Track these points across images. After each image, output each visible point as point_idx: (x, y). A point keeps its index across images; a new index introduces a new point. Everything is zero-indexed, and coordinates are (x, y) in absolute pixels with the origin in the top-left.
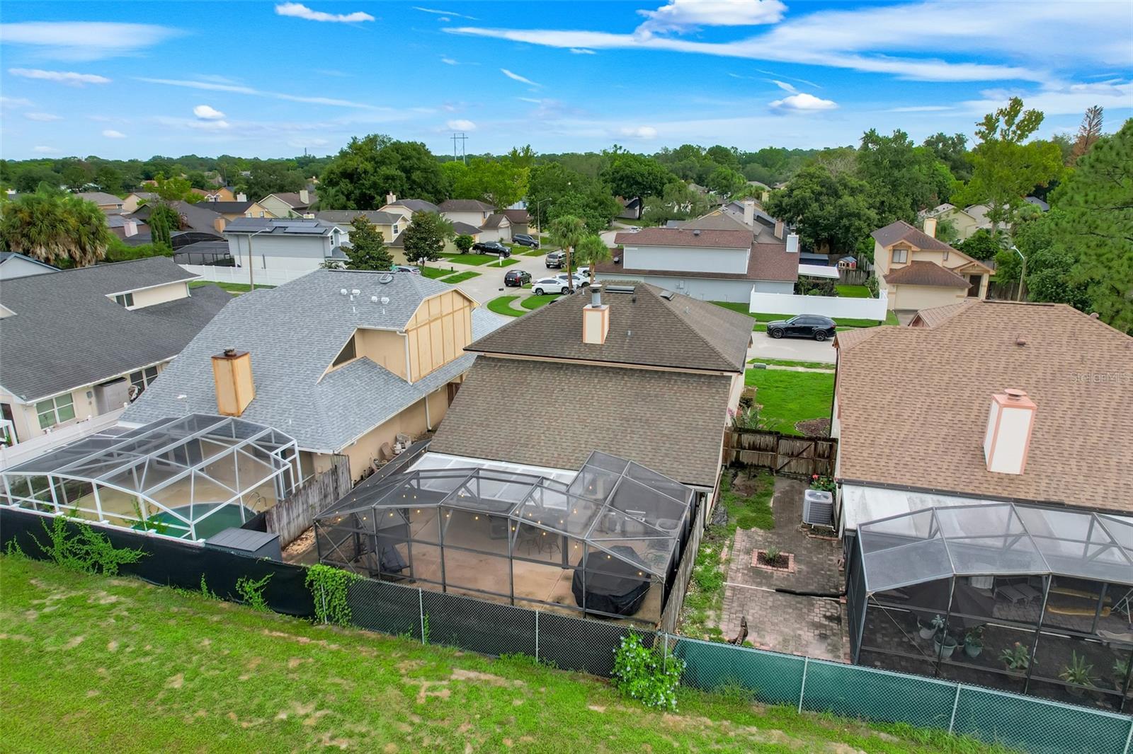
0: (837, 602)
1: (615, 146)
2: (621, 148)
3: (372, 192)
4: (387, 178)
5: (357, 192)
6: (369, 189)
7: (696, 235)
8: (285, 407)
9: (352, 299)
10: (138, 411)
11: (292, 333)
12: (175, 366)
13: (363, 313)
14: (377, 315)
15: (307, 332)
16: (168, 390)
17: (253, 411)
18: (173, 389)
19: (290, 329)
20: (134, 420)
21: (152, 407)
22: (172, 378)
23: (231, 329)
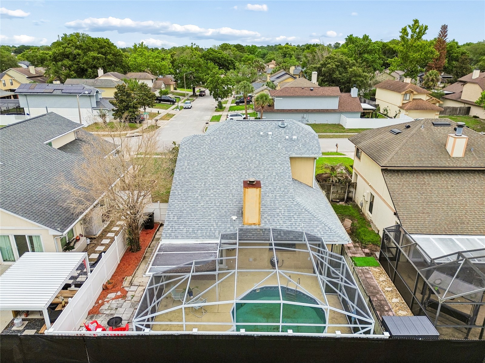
1: (192, 44)
2: (195, 44)
3: (86, 67)
4: (94, 58)
5: (76, 66)
6: (83, 64)
7: (312, 90)
8: (287, 214)
9: (270, 138)
10: (174, 229)
11: (247, 164)
12: (177, 193)
13: (286, 148)
14: (296, 148)
15: (257, 162)
16: (186, 212)
17: (266, 220)
18: (189, 210)
19: (243, 161)
20: (177, 238)
21: (183, 225)
22: (181, 202)
23: (198, 164)
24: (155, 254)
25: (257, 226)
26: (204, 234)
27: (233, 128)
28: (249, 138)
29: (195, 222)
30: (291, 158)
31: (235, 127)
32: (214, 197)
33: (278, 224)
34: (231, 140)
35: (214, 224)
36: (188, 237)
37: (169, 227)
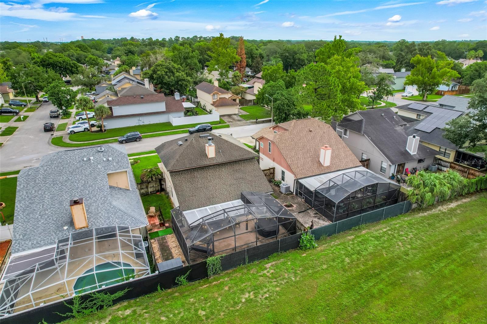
0: (312, 210)
7: (142, 98)
8: (106, 216)
9: (92, 162)
10: (21, 245)
11: (76, 184)
12: (20, 218)
13: (104, 167)
14: (112, 166)
15: (83, 182)
16: (29, 230)
17: (92, 223)
18: (31, 228)
19: (73, 183)
20: (24, 250)
21: (28, 240)
22: (25, 224)
23: (35, 191)
24: (7, 266)
25: (86, 228)
26: (46, 242)
27: (62, 157)
28: (76, 163)
29: (38, 235)
30: (108, 174)
31: (64, 157)
32: (51, 215)
33: (101, 224)
34: (62, 168)
35: (54, 234)
36: (33, 248)
37: (17, 244)
